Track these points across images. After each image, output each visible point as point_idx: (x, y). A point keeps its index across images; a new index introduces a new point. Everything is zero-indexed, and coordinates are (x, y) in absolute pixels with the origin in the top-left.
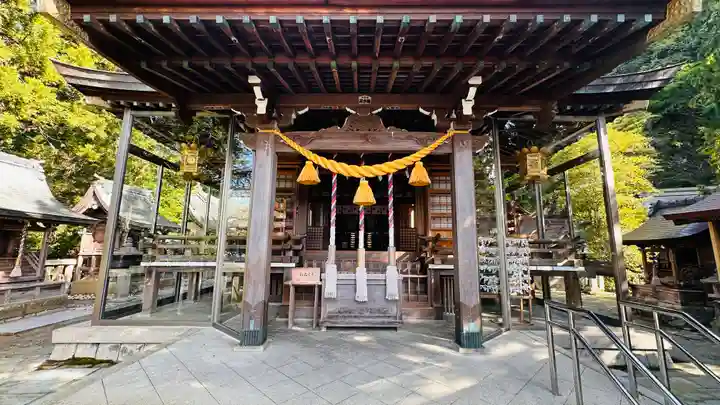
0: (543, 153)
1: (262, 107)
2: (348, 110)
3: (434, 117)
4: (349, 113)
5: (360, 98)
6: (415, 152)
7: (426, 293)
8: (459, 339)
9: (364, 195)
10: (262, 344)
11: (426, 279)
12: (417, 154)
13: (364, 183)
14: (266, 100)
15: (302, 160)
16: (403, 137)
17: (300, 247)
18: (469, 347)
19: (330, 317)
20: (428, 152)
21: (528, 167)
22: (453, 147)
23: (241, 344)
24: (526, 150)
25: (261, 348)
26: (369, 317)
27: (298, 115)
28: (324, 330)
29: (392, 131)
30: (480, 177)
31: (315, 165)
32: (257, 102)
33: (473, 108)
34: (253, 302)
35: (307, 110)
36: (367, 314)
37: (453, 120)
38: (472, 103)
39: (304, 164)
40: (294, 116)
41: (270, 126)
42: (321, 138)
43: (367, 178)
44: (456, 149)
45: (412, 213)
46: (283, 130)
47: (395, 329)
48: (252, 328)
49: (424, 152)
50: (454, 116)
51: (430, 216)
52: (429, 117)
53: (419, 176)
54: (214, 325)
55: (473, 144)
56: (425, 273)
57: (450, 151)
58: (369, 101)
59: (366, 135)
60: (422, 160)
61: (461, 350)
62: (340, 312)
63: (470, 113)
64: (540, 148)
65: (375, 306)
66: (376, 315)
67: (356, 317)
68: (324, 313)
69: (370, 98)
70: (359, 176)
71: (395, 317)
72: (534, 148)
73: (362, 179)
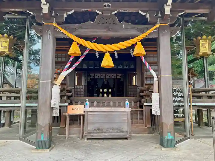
0: (209, 40)
1: (45, 8)
2: (98, 12)
3: (148, 16)
4: (98, 14)
5: (104, 4)
6: (137, 36)
7: (143, 119)
8: (162, 143)
9: (107, 62)
10: (49, 148)
11: (143, 111)
13: (107, 55)
14: (48, 4)
15: (70, 41)
16: (129, 28)
17: (70, 94)
18: (168, 147)
19: (89, 133)
20: (144, 36)
21: (201, 48)
22: (159, 34)
23: (36, 149)
24: (199, 38)
25: (48, 150)
26: (112, 132)
27: (68, 15)
28: (86, 140)
29: (124, 24)
30: (174, 54)
31: (78, 44)
32: (42, 6)
33: (171, 10)
34: (43, 124)
35: (73, 12)
36: (111, 131)
37: (160, 17)
38: (170, 7)
39: (71, 44)
40: (65, 16)
41: (51, 21)
42: (81, 28)
43: (109, 52)
44: (161, 35)
45: (134, 78)
46: (59, 24)
47: (126, 138)
48: (42, 139)
49: (142, 36)
50: (160, 15)
51: (145, 76)
52: (145, 16)
53: (139, 50)
54: (20, 139)
55: (171, 32)
56: (142, 108)
57: (157, 36)
58: (109, 6)
59: (108, 26)
60: (141, 41)
61: (163, 149)
62: (95, 130)
63: (169, 13)
64: (207, 36)
65: (115, 126)
66: (116, 131)
67: (104, 132)
68: (86, 131)
69: (110, 4)
70: (105, 51)
71: (127, 132)
72: (204, 37)
73: (106, 52)
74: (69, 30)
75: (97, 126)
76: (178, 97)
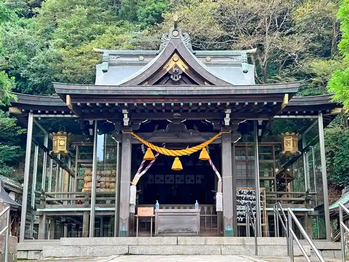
1: (126, 122)
2: (168, 120)
3: (213, 124)
4: (169, 122)
5: (174, 114)
9: (177, 165)
12: (203, 144)
13: (177, 159)
14: (129, 118)
15: (146, 148)
16: (197, 135)
19: (159, 233)
22: (222, 140)
26: (182, 233)
27: (142, 124)
29: (191, 132)
31: (152, 150)
32: (124, 120)
33: (230, 122)
34: (124, 217)
35: (147, 120)
36: (181, 231)
38: (229, 120)
39: (147, 150)
40: (140, 124)
41: (129, 130)
42: (154, 136)
43: (178, 157)
46: (135, 132)
48: (124, 230)
49: (207, 143)
55: (232, 139)
57: (220, 142)
58: (179, 116)
59: (177, 134)
60: (206, 147)
62: (165, 230)
63: (228, 124)
64: (290, 133)
65: (185, 227)
66: (186, 231)
67: (174, 233)
68: (157, 231)
69: (179, 115)
70: (175, 155)
71: (196, 233)
72: (287, 133)
73: (176, 157)
74: (144, 138)
75: (167, 227)
76: (251, 200)
